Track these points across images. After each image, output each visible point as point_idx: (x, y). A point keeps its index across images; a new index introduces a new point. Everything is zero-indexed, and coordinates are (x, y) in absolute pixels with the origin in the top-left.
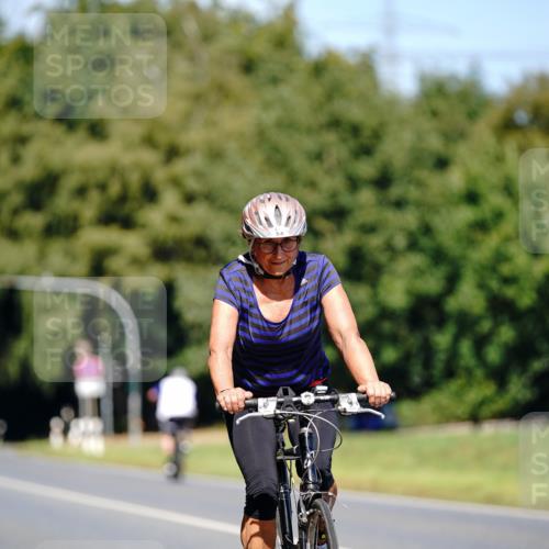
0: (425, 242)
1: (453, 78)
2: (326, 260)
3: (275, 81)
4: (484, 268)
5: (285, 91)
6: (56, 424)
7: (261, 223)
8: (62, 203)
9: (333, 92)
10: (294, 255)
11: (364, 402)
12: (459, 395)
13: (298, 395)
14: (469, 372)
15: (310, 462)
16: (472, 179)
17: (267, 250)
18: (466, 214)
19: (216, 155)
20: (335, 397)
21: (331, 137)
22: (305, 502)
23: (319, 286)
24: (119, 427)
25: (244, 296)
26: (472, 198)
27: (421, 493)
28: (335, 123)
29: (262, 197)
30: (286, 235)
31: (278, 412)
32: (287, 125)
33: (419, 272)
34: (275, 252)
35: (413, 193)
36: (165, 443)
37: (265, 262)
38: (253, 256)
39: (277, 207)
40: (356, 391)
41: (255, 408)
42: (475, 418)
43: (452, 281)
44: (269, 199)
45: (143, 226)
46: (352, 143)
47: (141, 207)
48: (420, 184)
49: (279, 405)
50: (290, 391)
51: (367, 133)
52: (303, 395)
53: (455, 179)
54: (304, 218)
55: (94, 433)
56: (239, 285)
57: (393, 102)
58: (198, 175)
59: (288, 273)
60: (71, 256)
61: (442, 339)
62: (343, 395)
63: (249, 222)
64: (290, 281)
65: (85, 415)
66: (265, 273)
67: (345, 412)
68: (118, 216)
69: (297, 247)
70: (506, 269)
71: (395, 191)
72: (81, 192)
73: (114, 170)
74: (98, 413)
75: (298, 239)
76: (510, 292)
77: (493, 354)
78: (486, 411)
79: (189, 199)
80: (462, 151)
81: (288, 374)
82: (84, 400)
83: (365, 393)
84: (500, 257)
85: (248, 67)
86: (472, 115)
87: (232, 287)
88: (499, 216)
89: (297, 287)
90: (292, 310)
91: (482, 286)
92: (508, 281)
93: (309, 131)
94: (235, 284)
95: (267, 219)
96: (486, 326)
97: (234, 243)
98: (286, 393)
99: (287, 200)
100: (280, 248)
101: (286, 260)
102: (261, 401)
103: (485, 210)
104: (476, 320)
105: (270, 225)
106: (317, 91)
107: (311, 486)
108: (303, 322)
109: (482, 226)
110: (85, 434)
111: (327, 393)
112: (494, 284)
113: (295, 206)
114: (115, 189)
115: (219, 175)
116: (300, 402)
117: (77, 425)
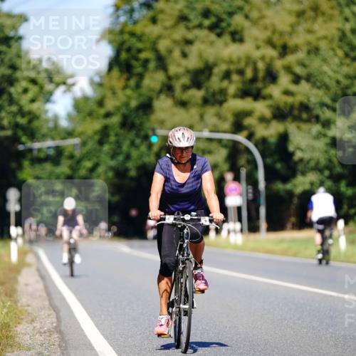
7: (176, 140)
10: (190, 154)
11: (211, 221)
13: (183, 215)
17: (179, 152)
20: (199, 218)
22: (182, 261)
25: (168, 172)
29: (176, 129)
31: (174, 222)
34: (182, 153)
37: (178, 157)
38: (172, 155)
39: (183, 133)
40: (208, 216)
41: (164, 219)
44: (180, 130)
49: (175, 219)
50: (180, 213)
52: (185, 216)
56: (165, 167)
59: (188, 162)
63: (171, 140)
64: (188, 165)
66: (178, 161)
67: (203, 224)
68: (251, 91)
69: (192, 151)
72: (227, 75)
73: (250, 61)
75: (192, 147)
79: (297, 80)
81: (187, 206)
83: (212, 217)
87: (163, 168)
89: (192, 169)
95: (179, 139)
98: (178, 214)
99: (187, 130)
100: (184, 151)
101: (187, 157)
102: (167, 217)
105: (180, 141)
107: (185, 255)
108: (194, 184)
111: (196, 216)
113: (191, 133)
114: (249, 73)
116: (184, 218)
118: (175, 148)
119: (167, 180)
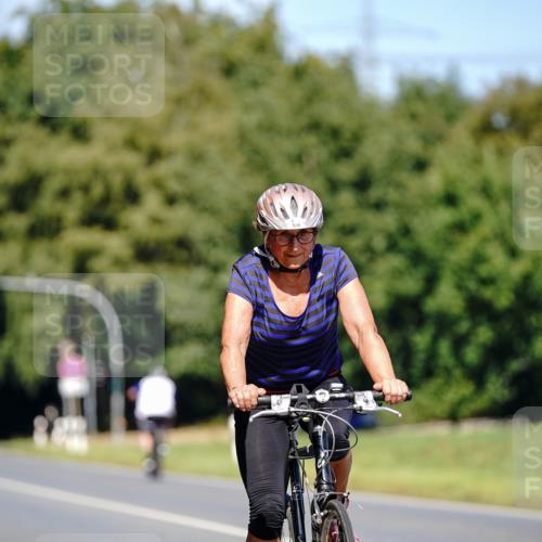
0: (404, 243)
1: (431, 81)
2: (343, 253)
3: (255, 84)
4: (462, 269)
5: (266, 94)
6: (40, 423)
7: (276, 214)
8: (46, 204)
9: (314, 95)
10: (310, 247)
11: (380, 400)
12: (438, 394)
14: (448, 371)
15: (324, 462)
16: (450, 181)
17: (282, 242)
18: (444, 216)
19: (197, 157)
20: (351, 395)
21: (311, 140)
22: (320, 503)
23: (336, 280)
24: (102, 425)
25: (259, 290)
26: (451, 200)
27: (402, 491)
28: (314, 126)
29: (277, 188)
30: (303, 226)
31: (292, 409)
32: (268, 128)
33: (397, 274)
34: (291, 244)
35: (392, 195)
36: (144, 441)
37: (281, 256)
38: (268, 249)
39: (293, 198)
40: (372, 389)
41: (268, 405)
42: (454, 417)
43: (431, 282)
44: (285, 190)
45: (126, 228)
46: (332, 146)
47: (124, 208)
48: (399, 186)
49: (293, 403)
50: (304, 388)
51: (347, 135)
52: (318, 392)
53: (434, 181)
54: (321, 210)
55: (77, 432)
56: (255, 279)
57: (372, 104)
58: (180, 177)
60: (55, 257)
61: (421, 340)
62: (359, 393)
63: (264, 213)
64: (306, 275)
65: (68, 414)
66: (281, 266)
67: (361, 410)
68: (101, 217)
69: (313, 240)
70: (484, 270)
71: (375, 193)
72: (64, 194)
73: (97, 172)
74: (82, 412)
75: (314, 230)
76: (488, 293)
77: (472, 355)
78: (465, 410)
79: (171, 200)
80: (440, 153)
82: (67, 400)
83: (381, 391)
84: (479, 258)
85: (229, 70)
86: (451, 118)
87: (248, 282)
88: (477, 217)
89: (313, 280)
90: (310, 304)
91: (459, 287)
92: (487, 282)
93: (290, 133)
94: (250, 278)
95: (282, 210)
96: (464, 326)
97: (215, 245)
98: (299, 390)
99: (303, 191)
100: (296, 241)
102: (274, 399)
103: (462, 213)
104: (455, 320)
105: (286, 216)
106: (298, 93)
107: (325, 486)
109: (461, 228)
110: (69, 433)
111: (343, 390)
112: (472, 285)
113: (312, 198)
114: (97, 191)
115: (201, 177)
116: (314, 400)
117: (61, 425)
118: (274, 233)
119: (258, 311)
